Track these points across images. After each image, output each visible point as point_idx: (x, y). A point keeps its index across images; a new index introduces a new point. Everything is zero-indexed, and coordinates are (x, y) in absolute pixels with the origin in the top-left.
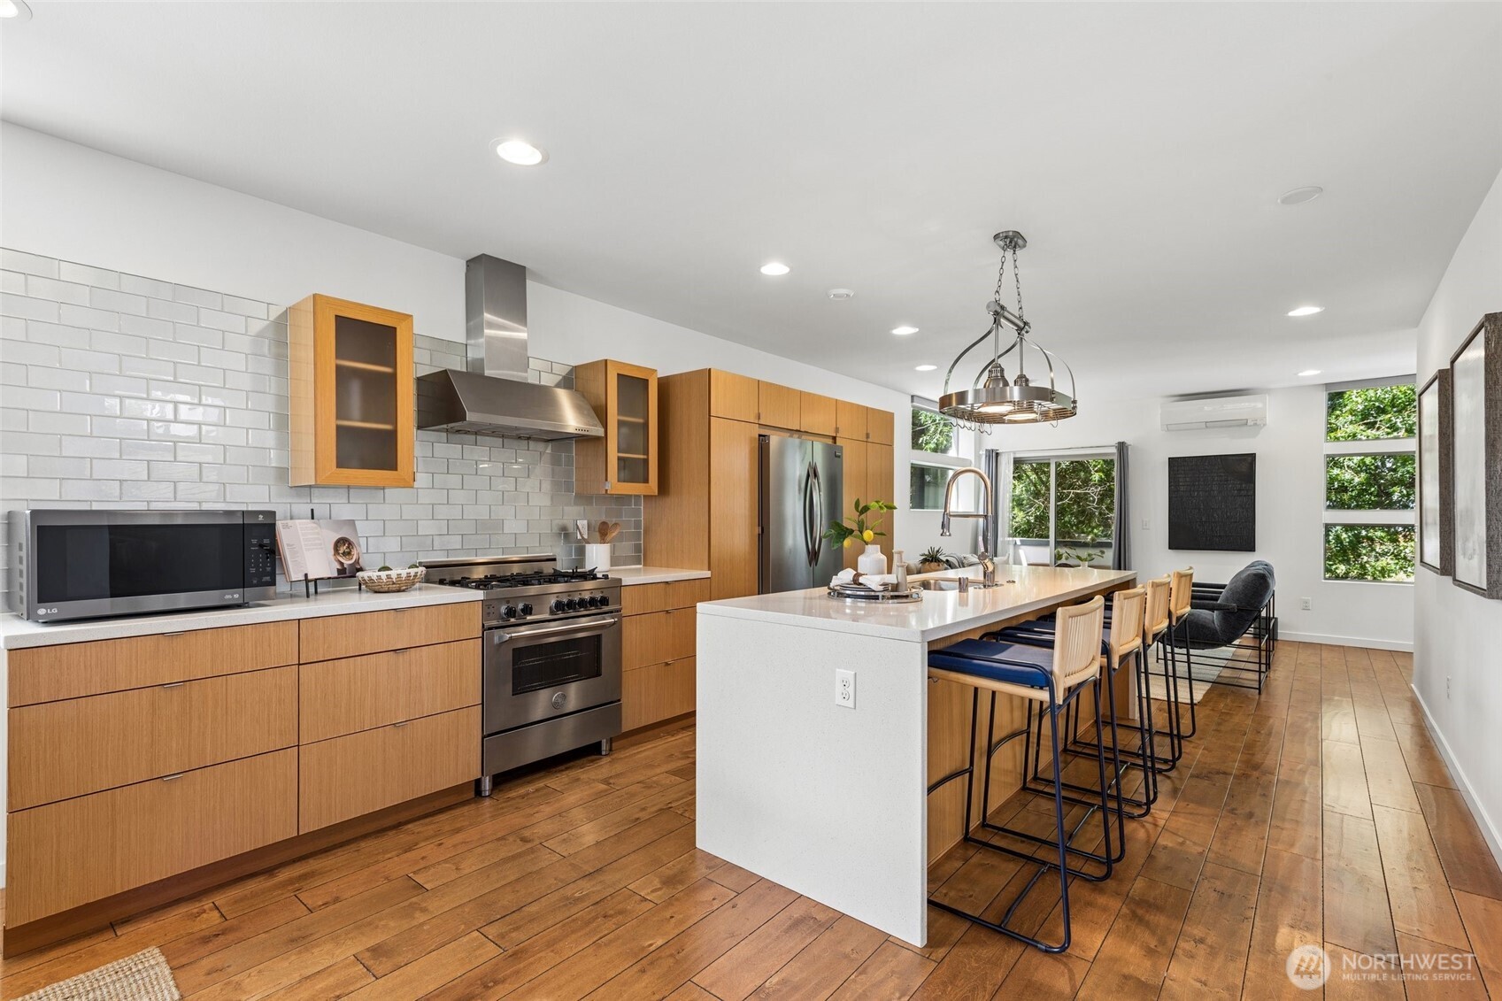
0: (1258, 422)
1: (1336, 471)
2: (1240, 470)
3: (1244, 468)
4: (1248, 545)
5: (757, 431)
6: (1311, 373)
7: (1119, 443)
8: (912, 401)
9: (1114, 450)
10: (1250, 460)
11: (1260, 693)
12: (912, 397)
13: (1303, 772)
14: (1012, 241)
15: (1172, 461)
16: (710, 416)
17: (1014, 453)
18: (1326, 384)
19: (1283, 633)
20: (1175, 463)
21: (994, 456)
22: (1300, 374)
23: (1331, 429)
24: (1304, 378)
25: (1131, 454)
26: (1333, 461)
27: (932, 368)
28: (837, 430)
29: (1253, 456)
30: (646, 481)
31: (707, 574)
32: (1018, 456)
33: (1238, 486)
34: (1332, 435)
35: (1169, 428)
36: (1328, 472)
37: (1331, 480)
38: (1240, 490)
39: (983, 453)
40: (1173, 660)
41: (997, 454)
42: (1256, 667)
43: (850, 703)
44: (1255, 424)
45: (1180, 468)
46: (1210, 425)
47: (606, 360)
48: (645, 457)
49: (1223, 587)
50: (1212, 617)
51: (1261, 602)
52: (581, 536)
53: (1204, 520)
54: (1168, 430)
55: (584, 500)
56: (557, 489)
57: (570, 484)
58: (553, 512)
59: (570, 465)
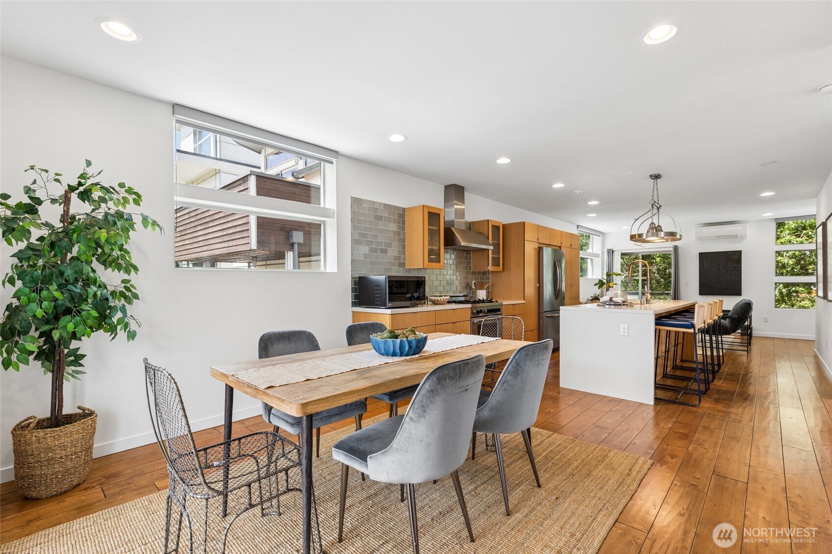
0: (743, 236)
1: (779, 258)
2: (733, 260)
3: (736, 257)
4: (738, 293)
5: (537, 245)
6: (769, 215)
7: (675, 246)
8: (578, 228)
9: (672, 249)
11: (748, 353)
12: (578, 226)
13: (769, 374)
14: (657, 177)
15: (701, 254)
16: (524, 240)
17: (621, 250)
18: (776, 219)
19: (755, 333)
21: (611, 252)
23: (778, 238)
24: (764, 216)
25: (680, 250)
26: (779, 253)
27: (596, 215)
28: (561, 243)
29: (740, 252)
30: (499, 266)
31: (524, 302)
32: (623, 252)
33: (733, 266)
34: (779, 241)
35: (699, 239)
36: (776, 258)
37: (777, 262)
38: (734, 267)
39: (606, 251)
40: (705, 342)
41: (613, 251)
42: (747, 345)
43: (627, 334)
44: (741, 237)
45: (704, 257)
46: (719, 238)
47: (488, 220)
48: (498, 256)
49: (729, 311)
50: (726, 322)
51: (748, 315)
52: (473, 287)
53: (716, 281)
54: (699, 240)
55: (474, 273)
56: (467, 269)
57: (470, 267)
58: (466, 278)
59: (470, 259)
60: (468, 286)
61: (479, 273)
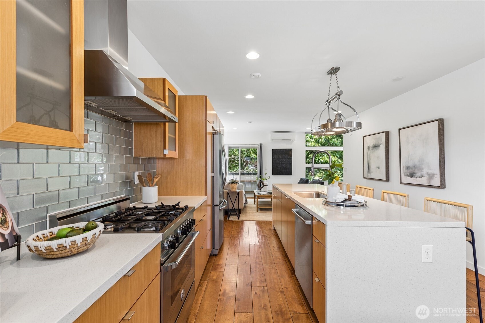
0: (293, 140)
2: (288, 153)
4: (291, 173)
6: (303, 129)
7: (260, 144)
10: (291, 150)
14: (333, 71)
15: (273, 150)
16: (205, 119)
17: (229, 145)
18: (306, 132)
20: (274, 151)
22: (306, 129)
24: (301, 130)
25: (263, 147)
26: (307, 152)
30: (175, 150)
32: (229, 146)
38: (289, 158)
43: (431, 260)
46: (283, 140)
48: (175, 137)
52: (136, 181)
53: (281, 166)
54: (273, 141)
55: (136, 160)
56: (126, 153)
57: (131, 150)
58: (124, 168)
59: (131, 138)
60: (128, 181)
61: (143, 160)
